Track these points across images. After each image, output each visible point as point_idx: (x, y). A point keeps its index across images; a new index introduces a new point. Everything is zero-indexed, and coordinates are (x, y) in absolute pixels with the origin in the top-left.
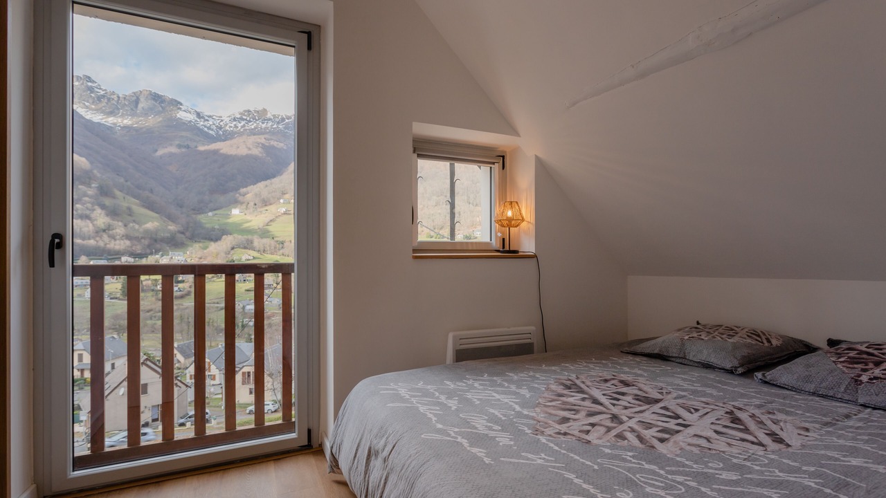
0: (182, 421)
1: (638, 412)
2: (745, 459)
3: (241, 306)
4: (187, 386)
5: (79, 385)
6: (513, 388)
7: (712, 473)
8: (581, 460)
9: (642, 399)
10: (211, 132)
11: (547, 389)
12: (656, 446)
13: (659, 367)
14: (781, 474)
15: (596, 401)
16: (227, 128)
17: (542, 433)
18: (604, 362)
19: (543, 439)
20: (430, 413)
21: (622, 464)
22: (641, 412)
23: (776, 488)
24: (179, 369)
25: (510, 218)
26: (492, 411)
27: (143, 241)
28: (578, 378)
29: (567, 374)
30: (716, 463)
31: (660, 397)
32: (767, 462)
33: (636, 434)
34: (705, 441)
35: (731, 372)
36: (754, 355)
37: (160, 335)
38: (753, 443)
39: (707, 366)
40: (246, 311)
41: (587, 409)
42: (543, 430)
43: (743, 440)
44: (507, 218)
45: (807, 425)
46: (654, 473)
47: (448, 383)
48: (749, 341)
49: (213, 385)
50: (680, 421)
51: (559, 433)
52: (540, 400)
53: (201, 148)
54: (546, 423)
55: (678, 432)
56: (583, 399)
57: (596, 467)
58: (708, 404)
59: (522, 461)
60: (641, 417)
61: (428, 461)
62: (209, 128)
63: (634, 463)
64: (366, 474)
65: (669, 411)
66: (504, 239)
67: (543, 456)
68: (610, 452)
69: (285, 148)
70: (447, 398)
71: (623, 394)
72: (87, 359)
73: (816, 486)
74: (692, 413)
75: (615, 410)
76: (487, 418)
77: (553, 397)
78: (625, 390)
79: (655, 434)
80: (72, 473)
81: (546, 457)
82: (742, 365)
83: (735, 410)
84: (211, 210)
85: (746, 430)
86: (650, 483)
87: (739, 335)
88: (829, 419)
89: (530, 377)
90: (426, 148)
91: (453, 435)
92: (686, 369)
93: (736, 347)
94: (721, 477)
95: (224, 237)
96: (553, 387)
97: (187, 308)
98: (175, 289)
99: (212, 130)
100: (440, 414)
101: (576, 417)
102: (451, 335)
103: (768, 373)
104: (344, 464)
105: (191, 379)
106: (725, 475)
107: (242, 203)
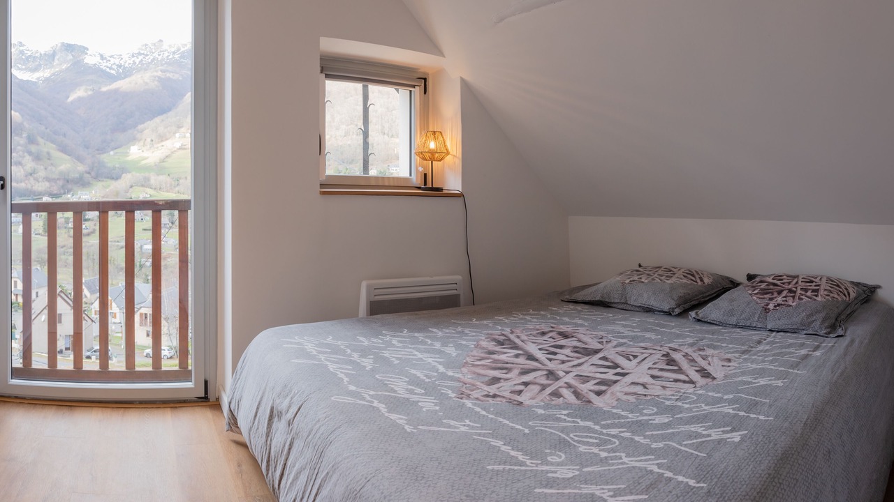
0: (88, 354)
1: (576, 365)
2: (677, 400)
3: (139, 245)
4: (92, 321)
5: (15, 307)
6: (438, 345)
7: (646, 420)
8: (511, 424)
9: (581, 350)
10: (112, 72)
11: (477, 346)
12: (592, 400)
13: (600, 314)
14: (706, 408)
15: (531, 357)
16: (127, 65)
17: (468, 396)
18: (542, 312)
19: (469, 404)
20: (342, 372)
21: (556, 424)
22: (579, 365)
23: (702, 423)
24: (86, 303)
25: (433, 150)
26: (413, 371)
27: (58, 182)
28: (512, 332)
29: (500, 328)
30: (650, 409)
31: (599, 346)
32: (695, 398)
33: (572, 390)
34: (642, 387)
35: (668, 313)
36: (689, 294)
37: (71, 270)
38: (684, 382)
39: (648, 310)
40: (143, 251)
41: (521, 366)
42: (470, 392)
43: (676, 381)
44: (430, 150)
45: (729, 356)
46: (589, 429)
47: (361, 339)
48: (685, 281)
49: (114, 323)
50: (619, 370)
51: (487, 396)
52: (468, 359)
53: (104, 89)
54: (473, 385)
55: (615, 382)
56: (517, 356)
57: (527, 431)
58: (646, 349)
59: (442, 429)
60: (578, 371)
61: (339, 427)
62: (110, 68)
63: (569, 422)
64: (267, 436)
65: (608, 361)
66: (425, 175)
67: (468, 422)
68: (543, 412)
69: (181, 79)
70: (361, 356)
71: (561, 347)
72: (20, 286)
73: (733, 412)
74: (630, 360)
75: (551, 366)
76: (407, 380)
77: (483, 355)
78: (563, 342)
79: (592, 388)
80: (11, 380)
81: (471, 424)
82: (678, 306)
83: (670, 352)
84: (113, 149)
85: (680, 371)
86: (583, 441)
87: (676, 276)
88: (745, 348)
89: (458, 333)
90: (336, 68)
91: (368, 398)
92: (627, 314)
93: (673, 288)
94: (654, 422)
95: (124, 175)
96: (484, 344)
97: (92, 245)
98: (84, 226)
99: (113, 69)
100: (353, 374)
101: (508, 376)
102: (364, 284)
103: (700, 311)
104: (243, 423)
105: (96, 314)
106: (659, 420)
107: (139, 140)
